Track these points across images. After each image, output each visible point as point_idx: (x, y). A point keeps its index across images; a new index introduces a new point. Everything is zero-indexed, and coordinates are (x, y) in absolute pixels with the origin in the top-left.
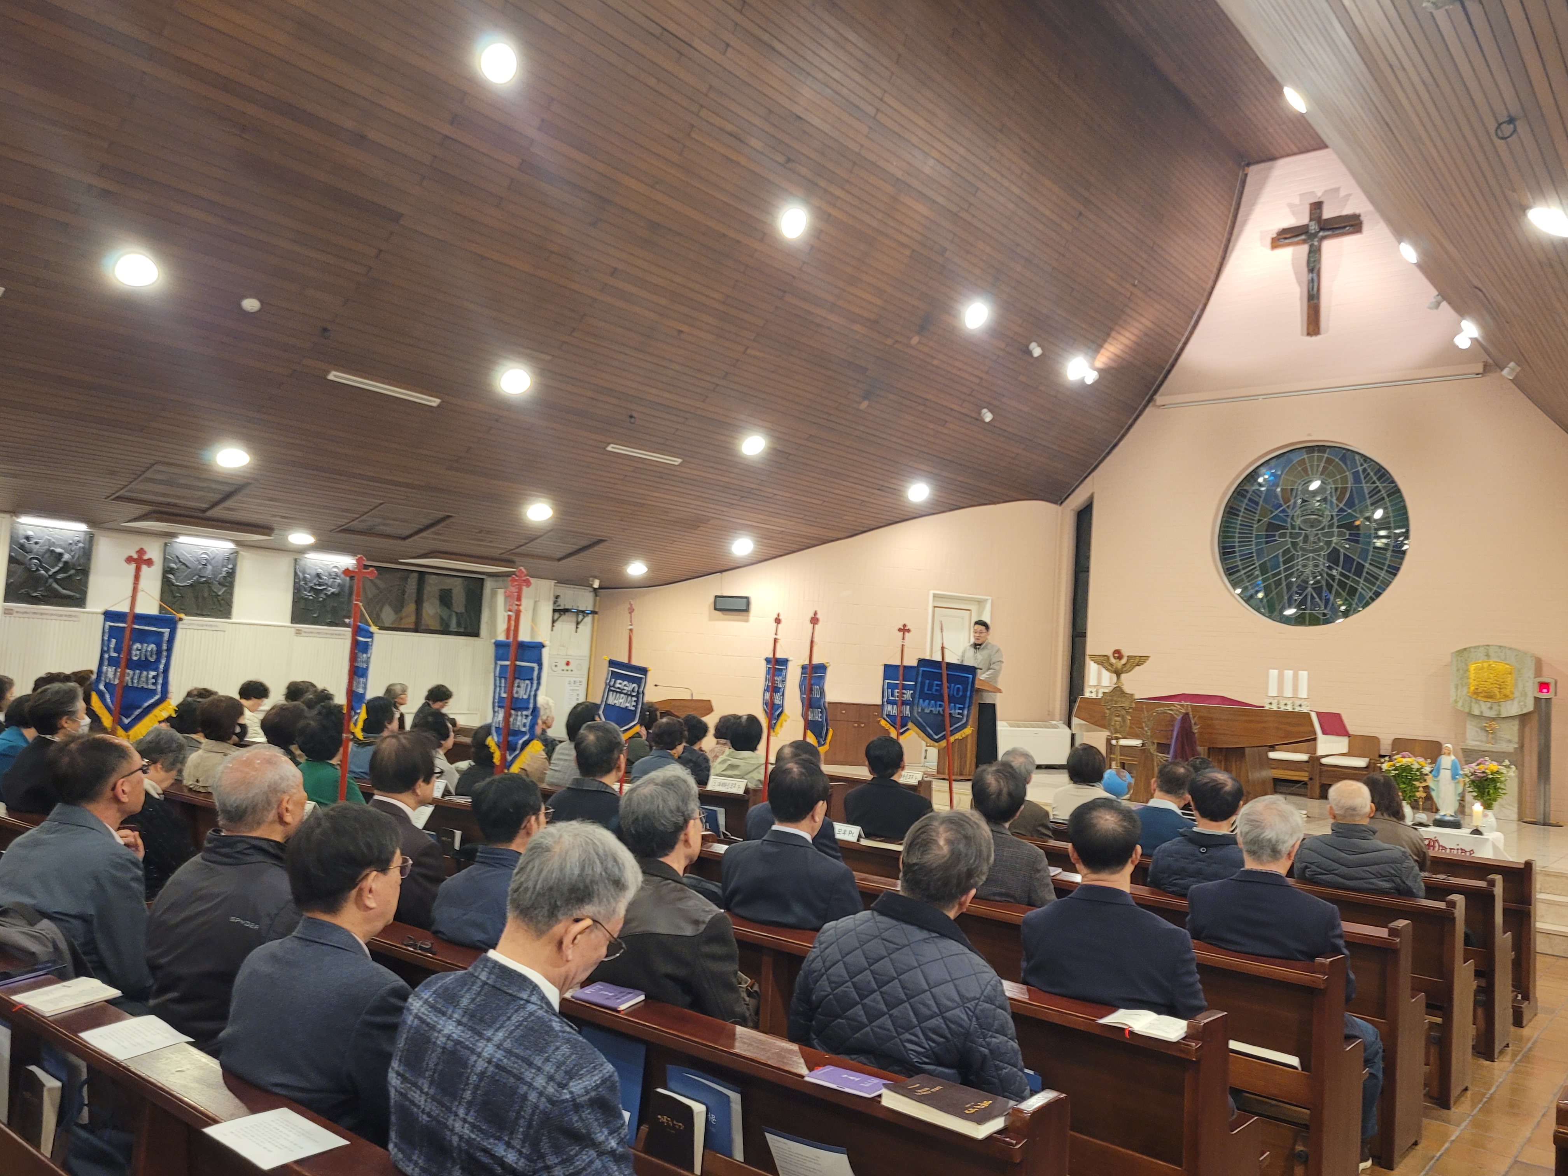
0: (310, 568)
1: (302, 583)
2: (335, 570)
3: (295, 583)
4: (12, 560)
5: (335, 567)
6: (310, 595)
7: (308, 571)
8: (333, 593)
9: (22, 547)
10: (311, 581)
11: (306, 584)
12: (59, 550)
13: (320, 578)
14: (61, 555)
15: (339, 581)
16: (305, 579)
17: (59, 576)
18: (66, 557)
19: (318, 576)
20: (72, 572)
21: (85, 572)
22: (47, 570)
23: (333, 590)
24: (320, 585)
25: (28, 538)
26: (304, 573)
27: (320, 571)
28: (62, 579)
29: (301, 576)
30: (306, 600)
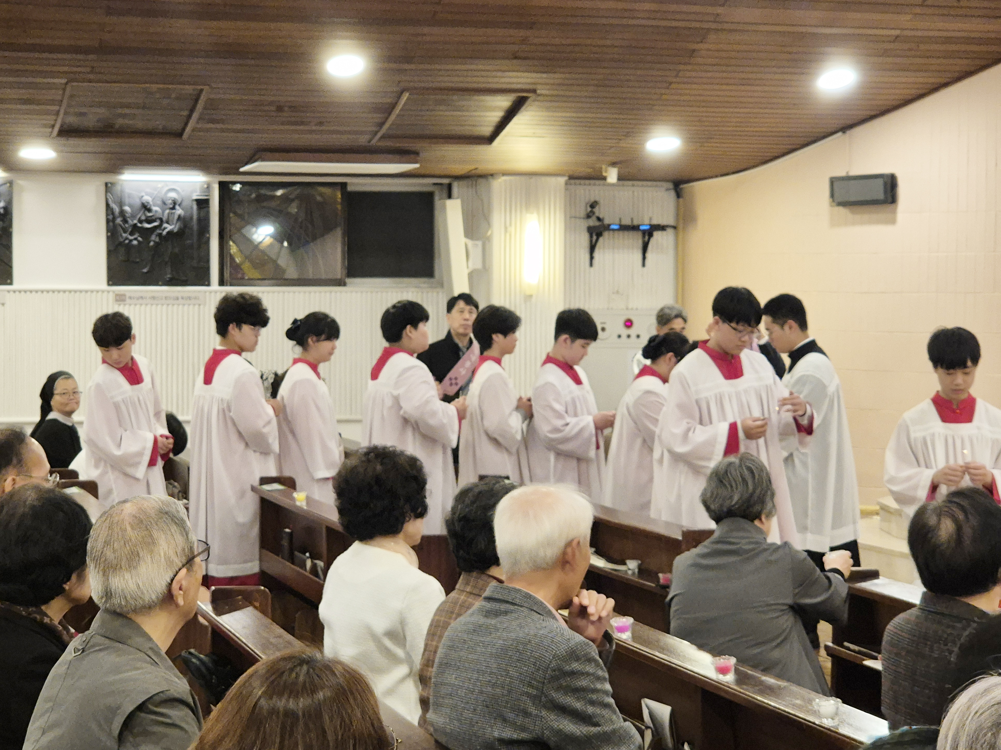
0: (130, 196)
1: (119, 221)
2: (173, 195)
3: (108, 221)
5: (173, 190)
6: (135, 240)
7: (127, 201)
10: (133, 216)
11: (125, 221)
13: (149, 210)
15: (179, 211)
16: (122, 213)
19: (146, 207)
23: (169, 227)
24: (149, 221)
26: (121, 204)
27: (147, 198)
29: (117, 210)
30: (129, 247)
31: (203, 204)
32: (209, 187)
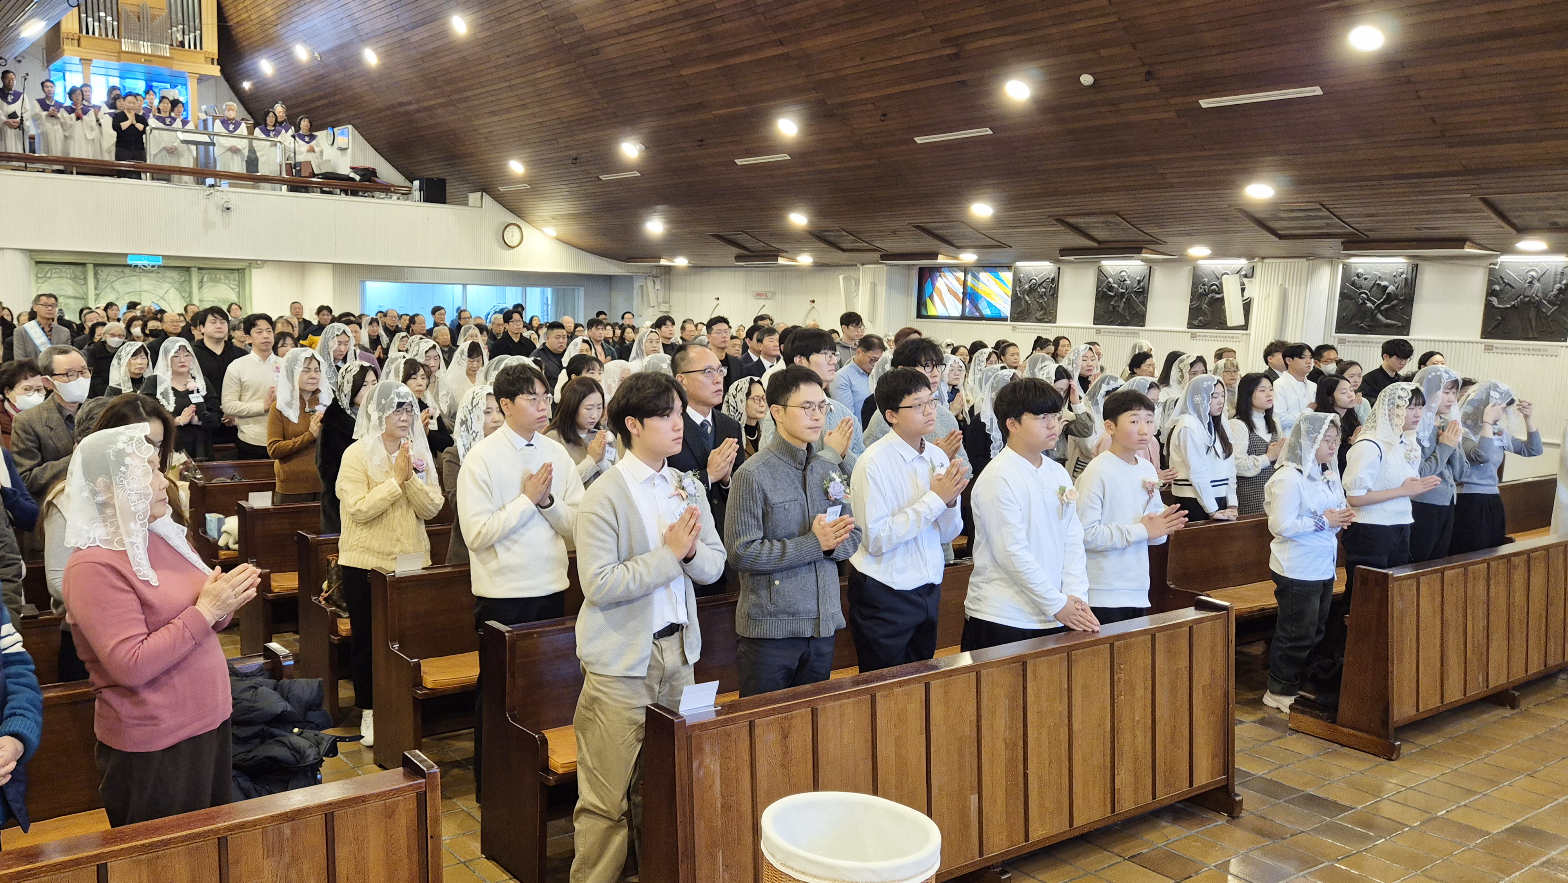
4: (1343, 296)
9: (1353, 284)
12: (1384, 283)
14: (1386, 287)
17: (1383, 307)
20: (1395, 302)
21: (1409, 300)
22: (1373, 303)
25: (1358, 276)
28: (1386, 309)
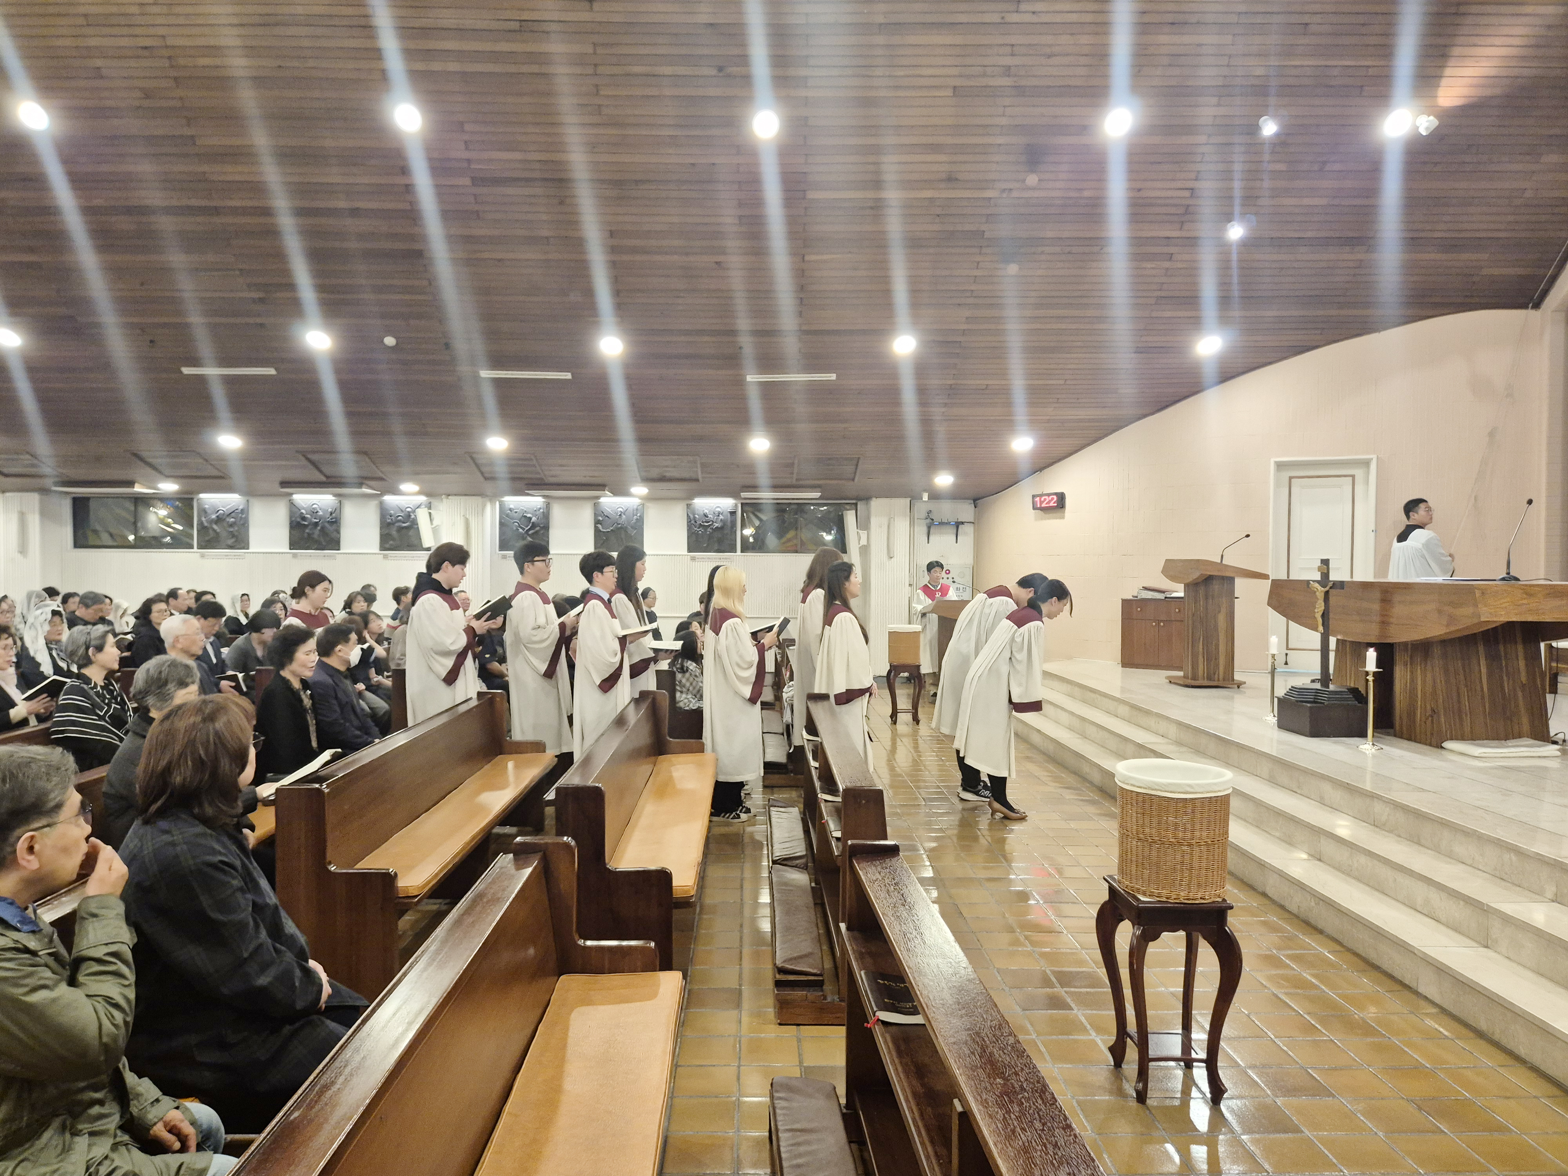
0: (698, 510)
1: (693, 522)
2: (718, 509)
3: (688, 522)
4: (502, 524)
5: (718, 507)
6: (701, 531)
7: (697, 512)
8: (717, 528)
9: (507, 515)
10: (700, 520)
11: (696, 522)
12: (529, 515)
14: (530, 518)
15: (721, 517)
16: (695, 518)
17: (530, 532)
18: (534, 519)
19: (706, 516)
20: (538, 528)
21: (546, 528)
22: (523, 529)
23: (716, 525)
24: (707, 522)
25: (510, 510)
26: (694, 515)
27: (706, 511)
28: (533, 534)
29: (692, 516)
30: (697, 534)
31: (733, 513)
32: (736, 505)
